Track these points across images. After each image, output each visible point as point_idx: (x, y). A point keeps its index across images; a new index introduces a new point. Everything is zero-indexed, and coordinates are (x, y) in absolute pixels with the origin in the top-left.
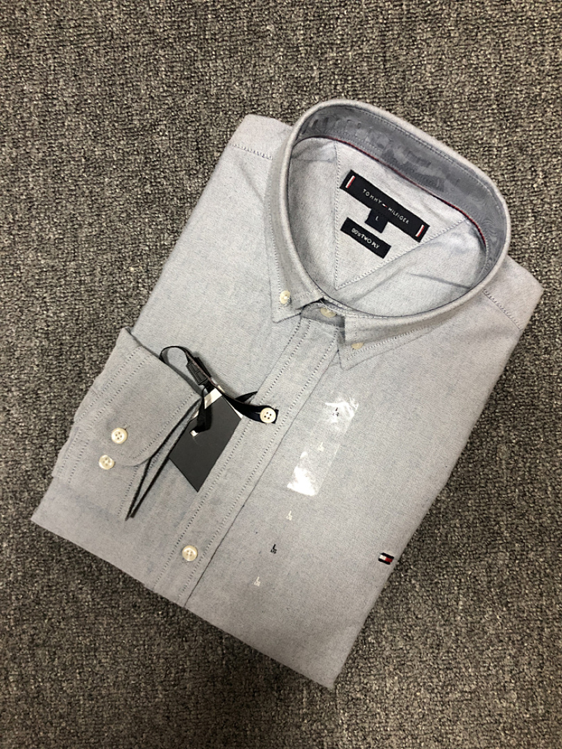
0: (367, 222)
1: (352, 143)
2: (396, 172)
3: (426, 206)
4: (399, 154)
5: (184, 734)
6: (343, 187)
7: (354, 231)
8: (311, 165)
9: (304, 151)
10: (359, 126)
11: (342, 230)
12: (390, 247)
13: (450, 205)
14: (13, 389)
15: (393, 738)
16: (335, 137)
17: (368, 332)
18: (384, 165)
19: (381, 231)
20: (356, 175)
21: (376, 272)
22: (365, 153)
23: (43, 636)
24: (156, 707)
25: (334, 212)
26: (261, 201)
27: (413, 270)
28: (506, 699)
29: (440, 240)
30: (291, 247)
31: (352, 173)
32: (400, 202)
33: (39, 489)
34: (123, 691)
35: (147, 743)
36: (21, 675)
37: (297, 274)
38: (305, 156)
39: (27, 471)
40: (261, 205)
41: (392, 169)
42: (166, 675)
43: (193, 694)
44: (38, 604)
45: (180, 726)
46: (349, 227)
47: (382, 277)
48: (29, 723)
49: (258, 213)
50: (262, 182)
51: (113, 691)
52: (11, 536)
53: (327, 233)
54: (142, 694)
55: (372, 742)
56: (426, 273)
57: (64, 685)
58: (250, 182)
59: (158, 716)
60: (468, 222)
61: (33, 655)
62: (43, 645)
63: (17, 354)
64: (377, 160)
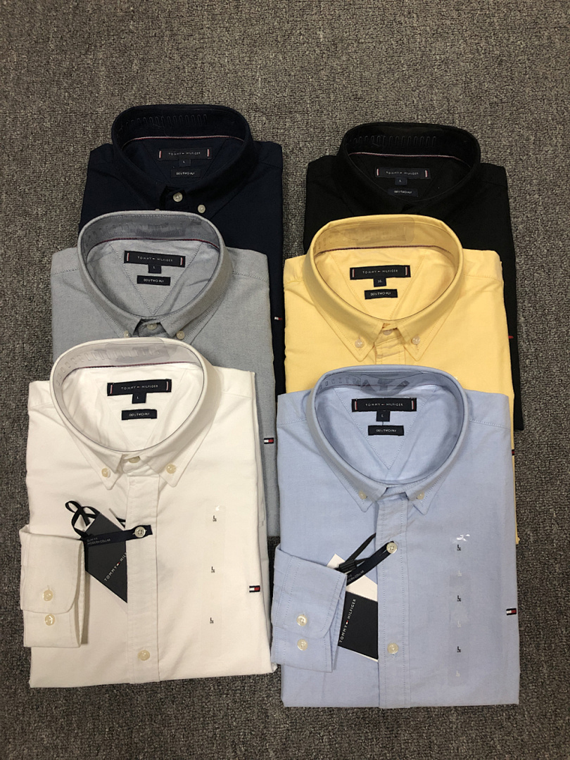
0: (149, 272)
1: (118, 237)
2: (150, 239)
3: (177, 248)
4: (145, 228)
6: (125, 262)
7: (145, 280)
8: (101, 260)
9: (94, 256)
10: (114, 227)
11: (138, 283)
12: (170, 278)
13: (188, 240)
16: (107, 239)
17: (177, 323)
18: (141, 239)
19: (160, 273)
20: (129, 252)
21: (170, 294)
22: (128, 239)
25: (128, 277)
26: (85, 293)
27: (189, 282)
29: (195, 260)
30: (109, 302)
31: (126, 252)
32: (162, 253)
33: (169, 713)
37: (120, 315)
38: (96, 258)
39: (161, 699)
40: (87, 296)
41: (147, 239)
46: (141, 280)
47: (174, 295)
49: (88, 301)
50: (79, 283)
52: (146, 750)
53: (130, 289)
56: (197, 280)
58: (74, 287)
60: (204, 243)
64: (136, 239)
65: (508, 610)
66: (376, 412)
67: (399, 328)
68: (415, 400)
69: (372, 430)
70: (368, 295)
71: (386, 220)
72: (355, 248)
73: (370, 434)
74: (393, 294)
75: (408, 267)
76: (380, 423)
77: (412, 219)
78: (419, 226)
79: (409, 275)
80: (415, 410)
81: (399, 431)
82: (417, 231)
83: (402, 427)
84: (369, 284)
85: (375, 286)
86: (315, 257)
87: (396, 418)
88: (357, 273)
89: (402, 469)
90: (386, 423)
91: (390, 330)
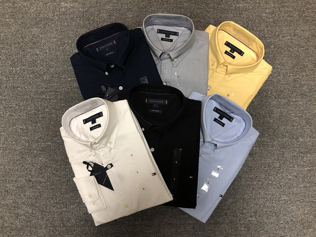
5: (264, 177)
14: (180, 217)
15: (264, 128)
23: (240, 211)
24: (257, 184)
28: (255, 102)
34: (253, 192)
35: (266, 186)
36: (250, 217)
42: (250, 181)
43: (254, 175)
44: (233, 212)
45: (262, 178)
48: (262, 215)
51: (253, 194)
54: (254, 187)
55: (265, 133)
57: (252, 206)
59: (259, 183)
61: (245, 214)
62: (242, 211)
63: (172, 215)
65: (220, 195)
66: (219, 115)
67: (228, 67)
68: (233, 118)
69: (215, 120)
70: (226, 52)
71: (248, 33)
72: (232, 36)
73: (214, 120)
74: (234, 57)
75: (244, 53)
76: (219, 119)
77: (256, 38)
78: (256, 42)
79: (242, 55)
80: (231, 121)
81: (223, 125)
82: (254, 44)
83: (225, 124)
84: (229, 49)
85: (230, 51)
86: (219, 30)
87: (224, 120)
88: (228, 44)
89: (217, 137)
90: (220, 120)
91: (225, 65)
